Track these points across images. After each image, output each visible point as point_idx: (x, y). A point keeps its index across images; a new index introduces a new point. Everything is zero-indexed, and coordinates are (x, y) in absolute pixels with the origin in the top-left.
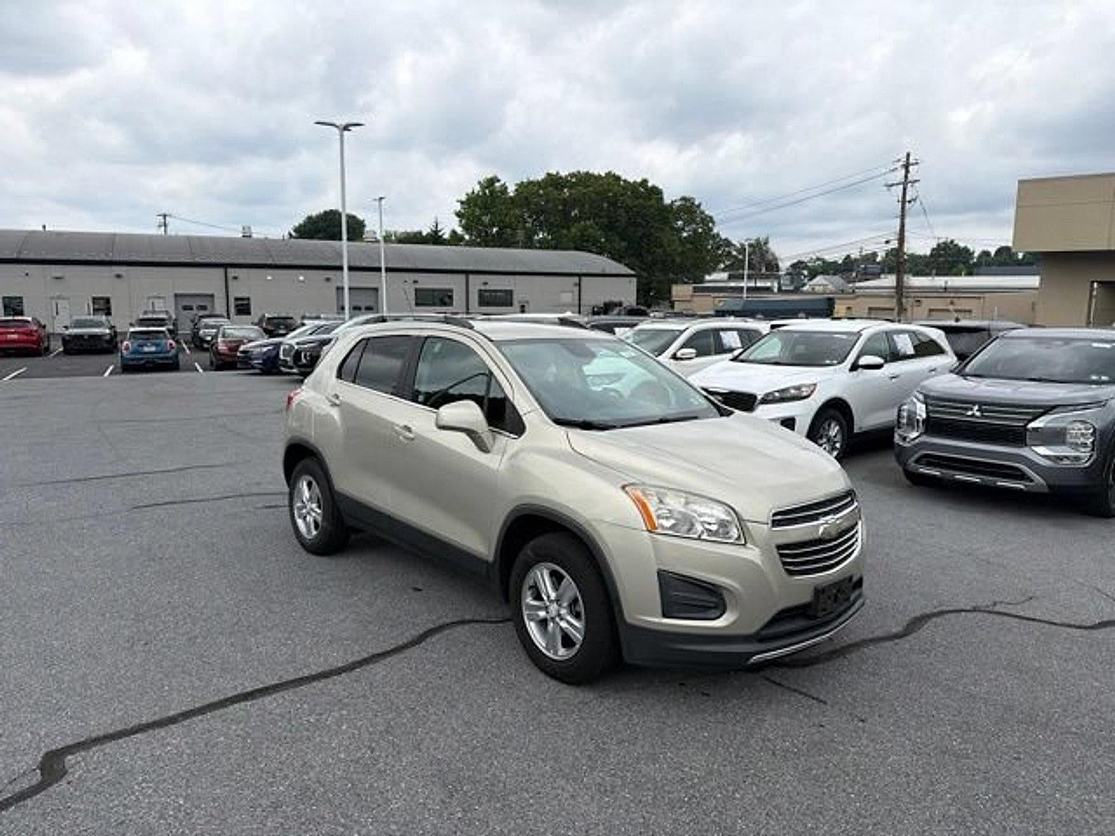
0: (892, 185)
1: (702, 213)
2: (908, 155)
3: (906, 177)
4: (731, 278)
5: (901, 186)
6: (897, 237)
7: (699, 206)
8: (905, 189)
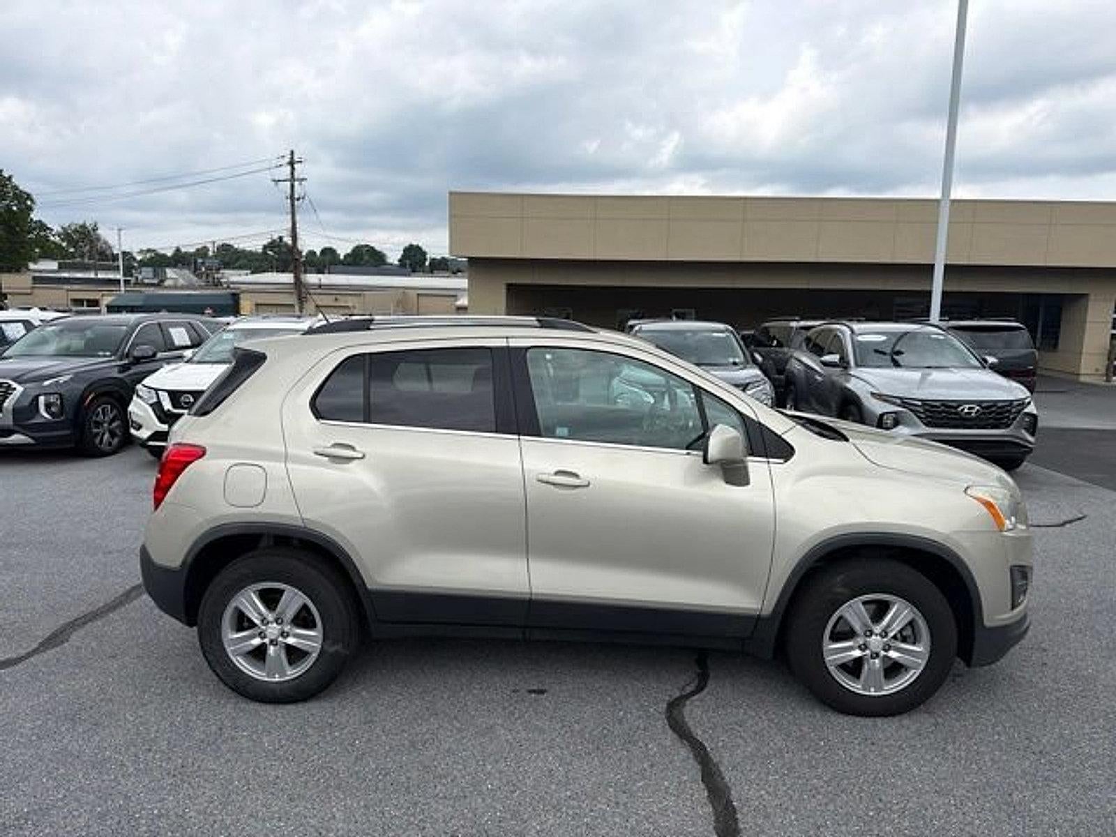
0: (279, 181)
1: (16, 188)
2: (292, 153)
3: (292, 174)
4: (62, 267)
5: (288, 184)
6: (289, 233)
7: (10, 178)
8: (292, 186)
